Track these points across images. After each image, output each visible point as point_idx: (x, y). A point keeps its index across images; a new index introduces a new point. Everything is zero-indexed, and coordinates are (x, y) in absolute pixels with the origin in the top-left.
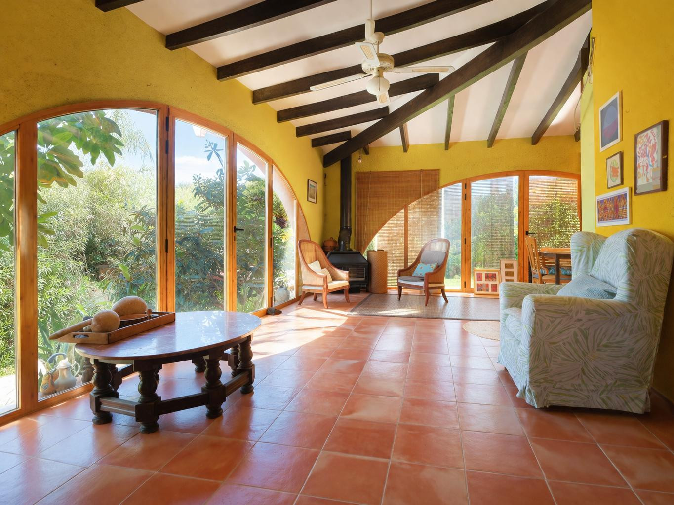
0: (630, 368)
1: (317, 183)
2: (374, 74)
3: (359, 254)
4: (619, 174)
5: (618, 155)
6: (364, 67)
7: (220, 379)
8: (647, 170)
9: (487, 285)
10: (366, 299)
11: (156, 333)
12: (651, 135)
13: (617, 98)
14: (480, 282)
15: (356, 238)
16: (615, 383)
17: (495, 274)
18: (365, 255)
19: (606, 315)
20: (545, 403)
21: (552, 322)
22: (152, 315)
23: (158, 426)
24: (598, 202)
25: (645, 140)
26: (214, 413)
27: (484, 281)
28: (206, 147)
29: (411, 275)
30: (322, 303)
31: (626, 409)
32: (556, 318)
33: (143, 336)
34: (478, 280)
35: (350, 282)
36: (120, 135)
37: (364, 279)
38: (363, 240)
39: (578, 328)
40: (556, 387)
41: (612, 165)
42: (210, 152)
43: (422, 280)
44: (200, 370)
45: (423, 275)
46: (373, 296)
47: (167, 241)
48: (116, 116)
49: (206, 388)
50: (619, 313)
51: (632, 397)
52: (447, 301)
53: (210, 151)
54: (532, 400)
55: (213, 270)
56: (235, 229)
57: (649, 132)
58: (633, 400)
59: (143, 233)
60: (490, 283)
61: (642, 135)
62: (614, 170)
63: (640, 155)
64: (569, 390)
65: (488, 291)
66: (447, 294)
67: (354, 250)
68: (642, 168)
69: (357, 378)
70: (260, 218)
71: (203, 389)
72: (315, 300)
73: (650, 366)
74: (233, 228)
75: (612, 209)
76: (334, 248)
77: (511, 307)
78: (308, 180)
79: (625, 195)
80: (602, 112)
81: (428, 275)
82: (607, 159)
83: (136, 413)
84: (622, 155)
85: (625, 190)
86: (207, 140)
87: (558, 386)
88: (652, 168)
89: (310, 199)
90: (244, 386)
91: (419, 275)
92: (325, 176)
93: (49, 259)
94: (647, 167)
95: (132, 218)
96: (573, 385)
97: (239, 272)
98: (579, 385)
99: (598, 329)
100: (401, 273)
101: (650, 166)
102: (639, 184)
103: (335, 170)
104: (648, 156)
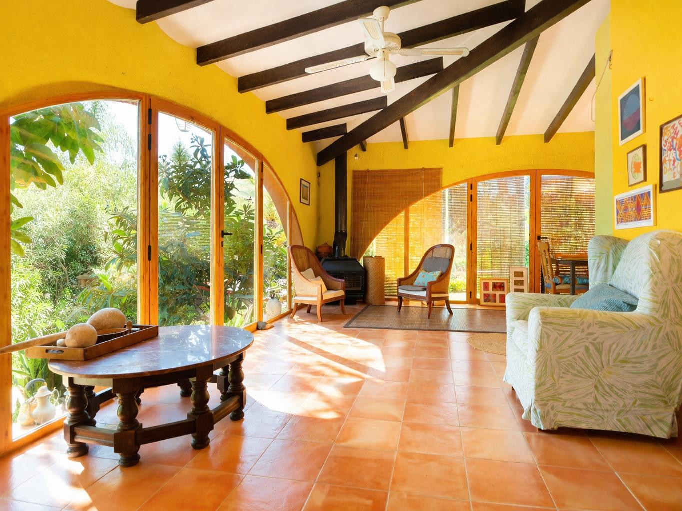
0: (653, 386)
1: (310, 183)
2: (379, 55)
3: (355, 261)
4: (642, 169)
5: (641, 149)
6: (367, 48)
7: (208, 404)
8: (673, 165)
9: (495, 296)
10: (362, 311)
11: (137, 349)
12: (678, 126)
13: (638, 85)
14: (486, 292)
15: (352, 242)
16: (634, 403)
17: (504, 283)
18: (361, 262)
19: (623, 329)
20: (553, 424)
21: (560, 335)
22: (133, 329)
23: (139, 457)
24: (617, 201)
25: (672, 131)
26: (201, 443)
27: (490, 291)
28: (192, 142)
29: (412, 284)
30: (316, 315)
31: (647, 432)
32: (564, 332)
33: (123, 353)
34: (484, 290)
35: (346, 292)
36: (100, 130)
37: (360, 289)
38: (360, 245)
39: (591, 343)
40: (566, 405)
41: (634, 160)
42: (196, 148)
43: (424, 289)
44: (186, 394)
45: (426, 285)
46: (370, 308)
47: (150, 247)
48: (95, 108)
49: (192, 414)
50: (638, 326)
51: (654, 419)
52: (451, 313)
53: (196, 146)
54: (537, 422)
55: (200, 279)
56: (223, 233)
57: (676, 122)
58: (656, 423)
59: (125, 239)
60: (498, 293)
61: (668, 125)
62: (636, 165)
63: (665, 148)
64: (580, 409)
65: (495, 302)
66: (452, 306)
67: (349, 256)
68: (667, 162)
69: (353, 400)
70: (250, 221)
71: (189, 416)
72: (309, 312)
73: (677, 385)
74: (221, 232)
75: (634, 209)
76: (329, 253)
77: (518, 319)
78: (301, 179)
79: (649, 193)
80: (621, 101)
81: (431, 284)
82: (628, 153)
83: (115, 443)
84: (644, 147)
85: (648, 187)
86: (192, 134)
87: (567, 404)
88: (679, 162)
89: (303, 200)
90: (234, 411)
91: (421, 284)
92: (319, 175)
93: (27, 269)
94: (674, 161)
95: (114, 221)
96: (585, 404)
97: (226, 282)
98: (593, 404)
99: (613, 344)
100: (402, 282)
101: (677, 159)
102: (664, 180)
103: (330, 168)
104: (674, 149)
